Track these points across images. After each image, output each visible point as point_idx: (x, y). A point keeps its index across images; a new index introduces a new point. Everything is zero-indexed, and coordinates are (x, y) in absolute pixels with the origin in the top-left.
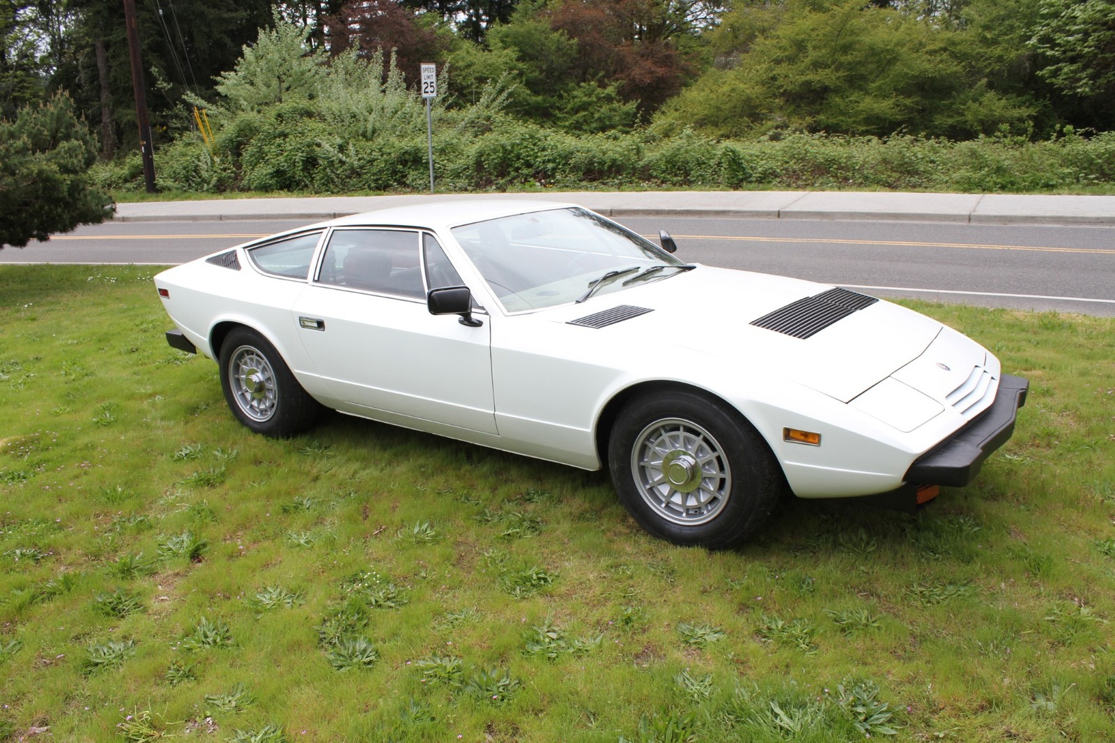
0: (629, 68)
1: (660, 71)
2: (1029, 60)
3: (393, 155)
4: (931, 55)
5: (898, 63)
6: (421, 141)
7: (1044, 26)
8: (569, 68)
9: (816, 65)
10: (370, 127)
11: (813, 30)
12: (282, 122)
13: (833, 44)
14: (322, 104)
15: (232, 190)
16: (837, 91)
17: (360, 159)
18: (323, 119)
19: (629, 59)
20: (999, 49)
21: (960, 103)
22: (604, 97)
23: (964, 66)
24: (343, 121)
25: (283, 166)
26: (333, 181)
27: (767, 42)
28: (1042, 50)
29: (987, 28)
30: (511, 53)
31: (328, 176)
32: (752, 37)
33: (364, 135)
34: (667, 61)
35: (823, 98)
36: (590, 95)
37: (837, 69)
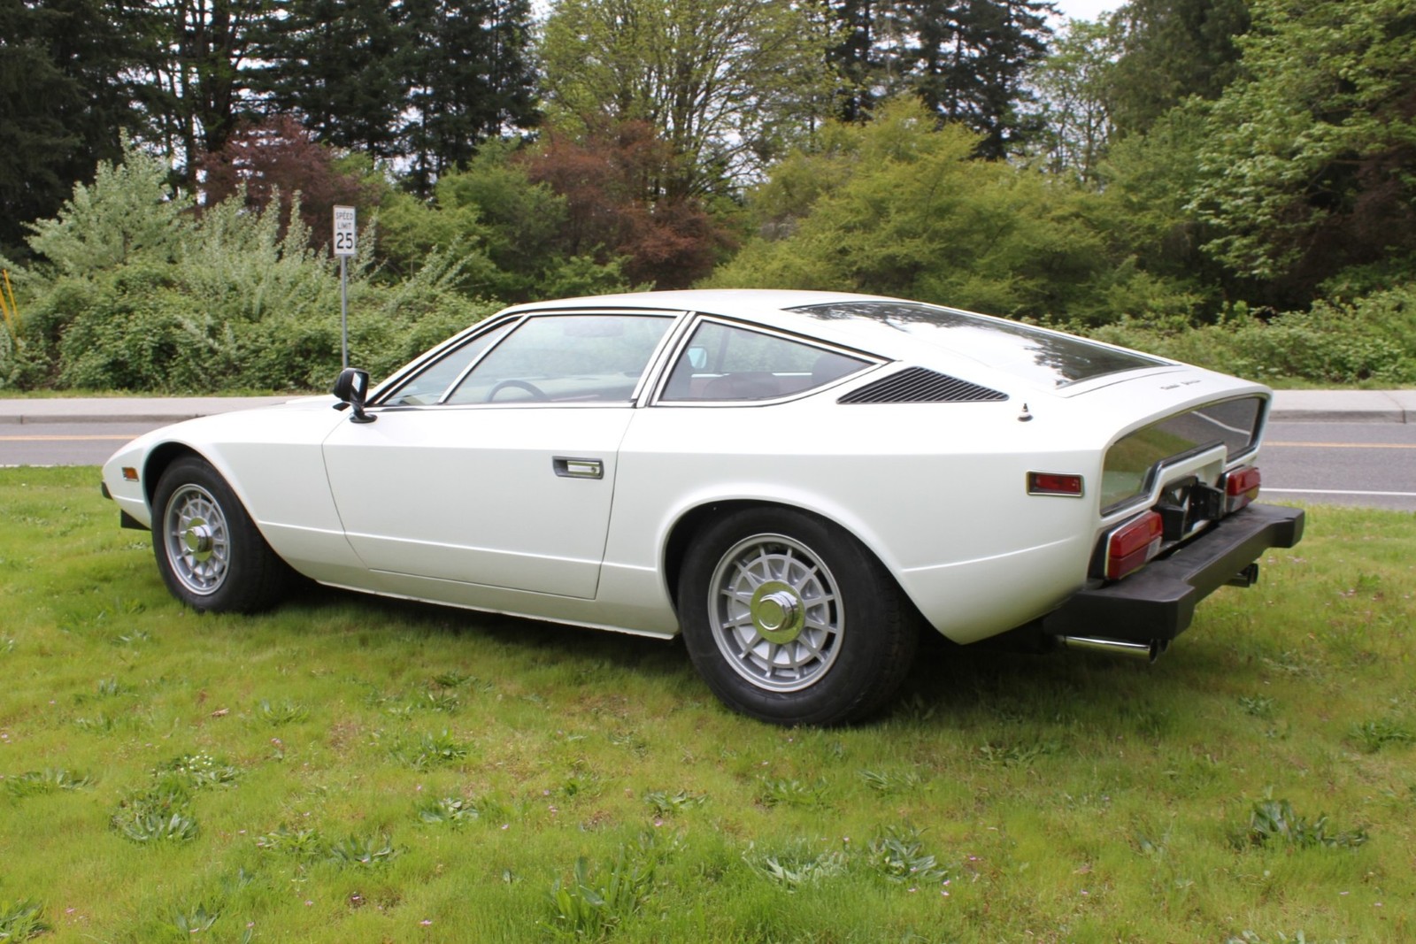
0: (639, 238)
1: (683, 243)
2: (1189, 231)
3: (289, 342)
4: (1059, 222)
5: (1015, 232)
6: (330, 324)
7: (1205, 187)
8: (554, 237)
9: (902, 234)
10: (256, 302)
11: (897, 186)
12: (124, 292)
13: (924, 205)
14: (189, 269)
15: (42, 387)
16: (932, 269)
17: (240, 348)
18: (187, 289)
19: (640, 226)
20: (1149, 216)
21: (1101, 288)
22: (603, 278)
23: (1103, 238)
24: (217, 293)
25: (123, 355)
26: (199, 381)
27: (833, 202)
28: (1204, 218)
29: (1131, 188)
30: (469, 213)
31: (191, 372)
32: (812, 196)
33: (248, 315)
34: (694, 228)
35: (912, 280)
36: (582, 275)
37: (931, 240)
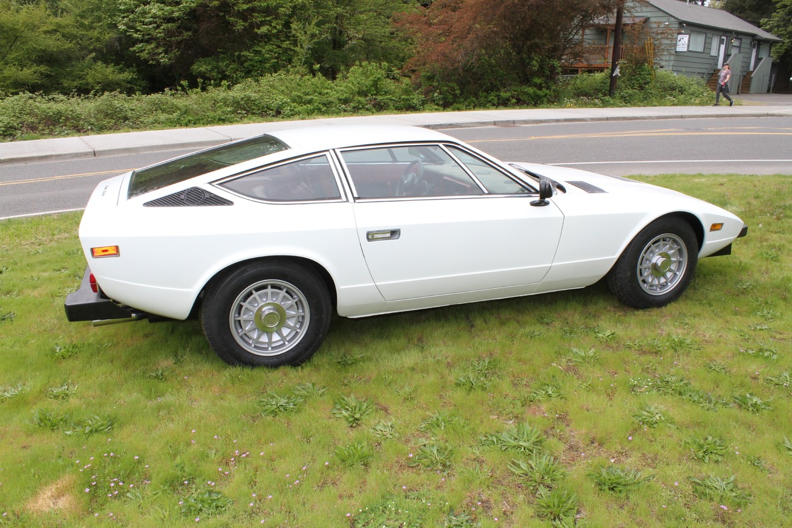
2: (117, 41)
4: (47, 35)
7: (124, 17)
20: (95, 32)
21: (79, 71)
23: (74, 44)
28: (130, 33)
29: (82, 16)
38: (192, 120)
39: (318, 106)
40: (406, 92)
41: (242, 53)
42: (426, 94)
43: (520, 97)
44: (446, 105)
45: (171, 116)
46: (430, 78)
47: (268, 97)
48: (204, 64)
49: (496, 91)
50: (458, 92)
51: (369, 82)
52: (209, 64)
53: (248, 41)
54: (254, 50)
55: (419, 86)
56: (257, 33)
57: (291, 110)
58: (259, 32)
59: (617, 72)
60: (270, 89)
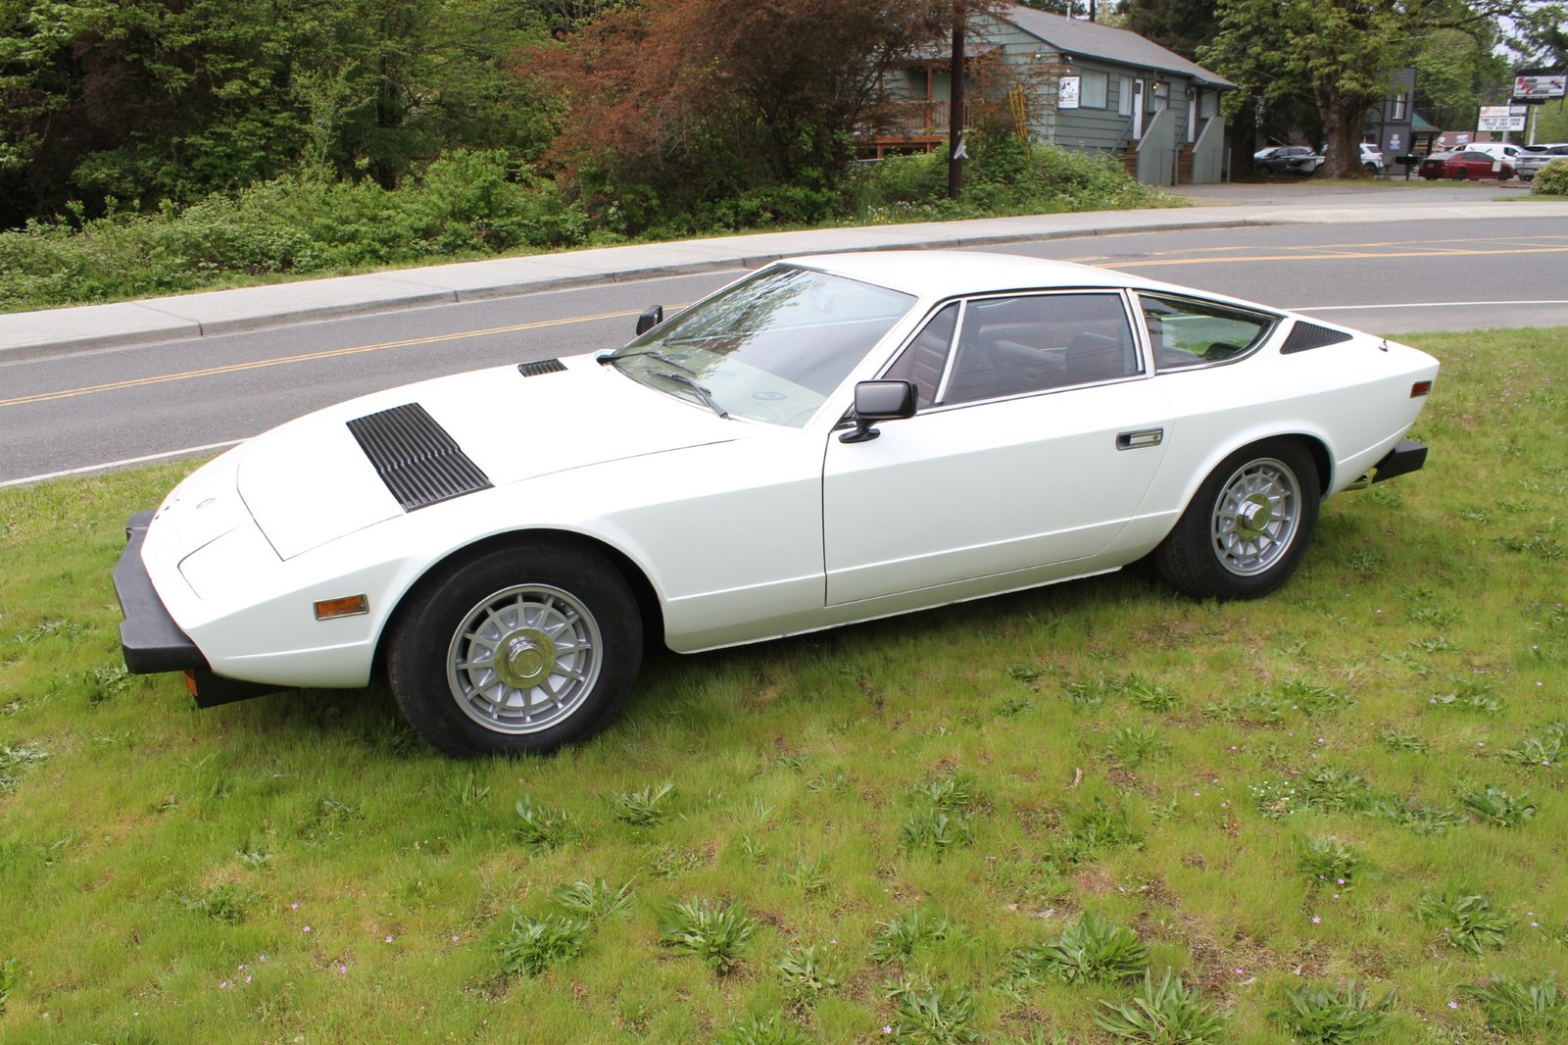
38: (98, 288)
39: (370, 245)
40: (551, 208)
41: (188, 140)
42: (591, 210)
43: (779, 207)
44: (633, 230)
45: (47, 281)
46: (597, 178)
47: (261, 232)
48: (103, 165)
49: (730, 197)
50: (655, 202)
51: (472, 191)
52: (114, 164)
53: (196, 115)
54: (212, 133)
55: (574, 195)
56: (217, 96)
57: (313, 257)
58: (222, 93)
59: (961, 151)
60: (265, 215)
